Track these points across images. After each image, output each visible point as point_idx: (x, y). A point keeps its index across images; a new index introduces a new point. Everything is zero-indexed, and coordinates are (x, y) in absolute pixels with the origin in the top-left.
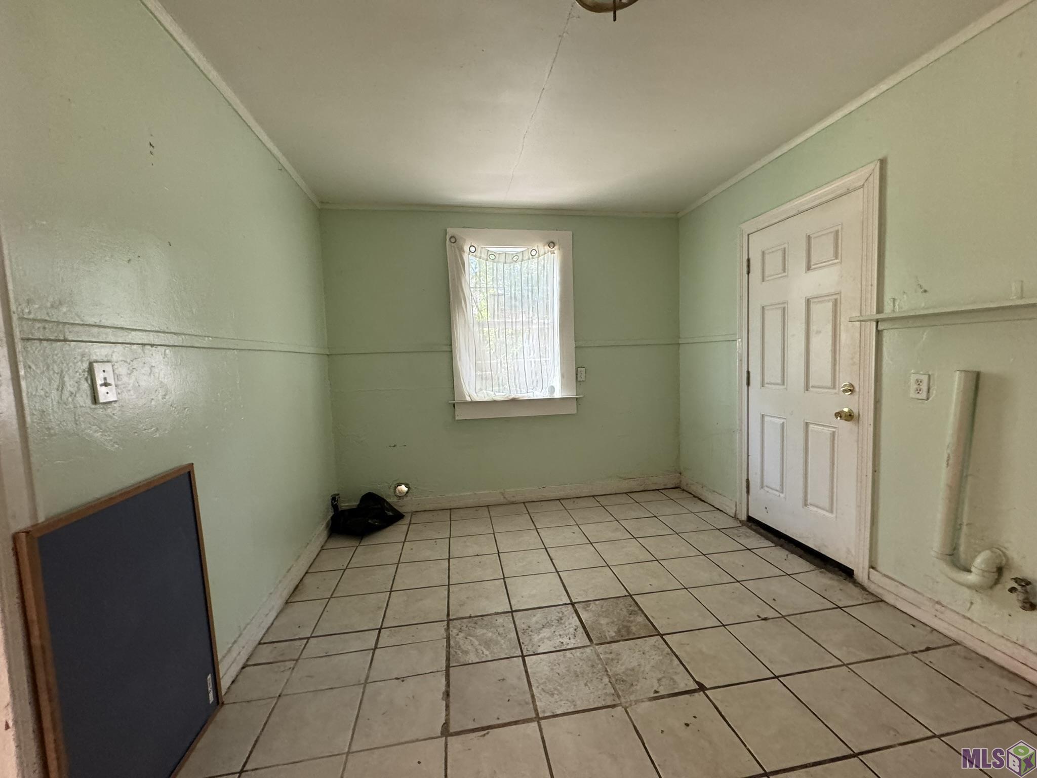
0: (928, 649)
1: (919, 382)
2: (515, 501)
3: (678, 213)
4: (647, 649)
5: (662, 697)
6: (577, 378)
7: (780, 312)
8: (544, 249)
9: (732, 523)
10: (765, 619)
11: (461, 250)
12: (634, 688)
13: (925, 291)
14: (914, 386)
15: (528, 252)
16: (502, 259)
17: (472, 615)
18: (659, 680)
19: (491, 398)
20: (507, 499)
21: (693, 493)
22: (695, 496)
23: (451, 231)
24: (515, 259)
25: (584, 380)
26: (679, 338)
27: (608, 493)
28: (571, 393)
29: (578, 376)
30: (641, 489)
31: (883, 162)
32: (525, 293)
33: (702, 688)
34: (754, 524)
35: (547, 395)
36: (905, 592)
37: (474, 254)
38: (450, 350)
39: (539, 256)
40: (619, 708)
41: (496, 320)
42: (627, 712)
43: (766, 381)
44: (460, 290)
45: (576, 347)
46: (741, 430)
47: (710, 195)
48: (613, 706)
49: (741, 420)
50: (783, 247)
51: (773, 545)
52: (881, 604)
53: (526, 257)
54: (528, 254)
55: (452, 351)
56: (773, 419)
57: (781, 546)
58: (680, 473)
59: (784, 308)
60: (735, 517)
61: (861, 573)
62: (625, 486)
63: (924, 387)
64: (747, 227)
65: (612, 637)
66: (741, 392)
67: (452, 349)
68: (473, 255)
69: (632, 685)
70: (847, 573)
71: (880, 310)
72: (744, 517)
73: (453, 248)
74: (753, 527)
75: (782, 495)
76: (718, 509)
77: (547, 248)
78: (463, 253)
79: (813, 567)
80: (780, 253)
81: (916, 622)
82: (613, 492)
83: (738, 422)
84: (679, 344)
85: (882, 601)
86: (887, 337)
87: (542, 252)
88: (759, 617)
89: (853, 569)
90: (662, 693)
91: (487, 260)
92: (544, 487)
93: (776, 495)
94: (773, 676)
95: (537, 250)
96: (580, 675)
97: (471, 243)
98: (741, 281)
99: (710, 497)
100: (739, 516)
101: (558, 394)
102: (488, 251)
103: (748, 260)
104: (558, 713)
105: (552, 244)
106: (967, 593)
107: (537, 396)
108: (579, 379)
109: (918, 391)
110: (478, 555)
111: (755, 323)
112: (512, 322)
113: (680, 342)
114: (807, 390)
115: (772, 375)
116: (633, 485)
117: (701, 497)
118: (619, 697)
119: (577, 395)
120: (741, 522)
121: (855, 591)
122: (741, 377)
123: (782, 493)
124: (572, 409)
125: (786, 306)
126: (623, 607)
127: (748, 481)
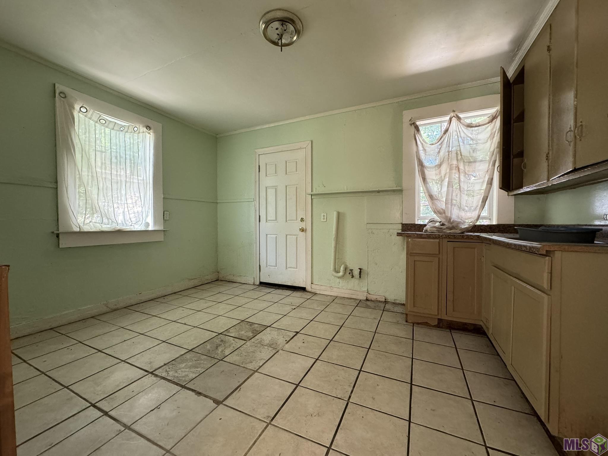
0: (334, 300)
1: (324, 216)
2: (118, 308)
3: (217, 135)
4: (269, 332)
5: (289, 341)
6: (164, 218)
7: (274, 190)
8: (143, 129)
9: (253, 287)
10: (294, 309)
11: (72, 107)
12: (278, 344)
13: (325, 187)
14: (322, 217)
15: (132, 127)
16: (111, 126)
17: (165, 363)
18: (283, 337)
19: (99, 229)
20: (110, 308)
21: (227, 280)
22: (229, 281)
23: (59, 88)
24: (121, 129)
25: (168, 219)
26: (217, 200)
27: (183, 290)
28: (160, 228)
29: (165, 217)
30: (201, 284)
31: (312, 142)
32: (128, 157)
33: (297, 333)
34: (263, 284)
35: (142, 228)
36: (323, 288)
37: (85, 114)
38: (55, 187)
39: (139, 133)
40: (280, 351)
41: (104, 171)
42: (283, 350)
43: (269, 219)
44: (70, 139)
45: (163, 198)
46: (256, 243)
47: (237, 132)
48: (278, 352)
49: (256, 238)
50: (275, 163)
51: (275, 289)
52: (317, 294)
53: (130, 131)
54: (132, 129)
55: (57, 188)
56: (272, 235)
57: (278, 289)
58: (218, 272)
59: (276, 188)
60: (254, 284)
61: (308, 288)
62: (191, 284)
63: (325, 217)
64: (260, 151)
65: (252, 335)
66: (256, 224)
67: (57, 186)
68: (83, 115)
69: (276, 343)
70: (303, 289)
71: (312, 191)
72: (258, 283)
73: (62, 102)
74: (264, 286)
75: (276, 268)
76: (244, 284)
77: (145, 129)
78: (73, 109)
79: (293, 292)
80: (274, 166)
81: (327, 295)
82: (186, 288)
83: (255, 239)
84: (217, 203)
85: (316, 294)
86: (314, 201)
87: (141, 131)
88: (292, 309)
89: (305, 287)
90: (288, 340)
91: (97, 122)
92: (140, 294)
93: (274, 268)
94: (310, 321)
95: (138, 128)
96: (255, 351)
97: (83, 105)
98: (256, 176)
99: (239, 280)
100: (256, 284)
101: (151, 228)
102: (100, 116)
103: (259, 166)
104: (261, 365)
105: (148, 127)
106: (338, 280)
107: (137, 229)
108: (165, 219)
109: (324, 219)
110: (125, 341)
111: (263, 194)
112: (117, 174)
113: (218, 202)
114: (286, 222)
115: (271, 216)
116: (196, 282)
117: (233, 281)
118: (276, 348)
119: (164, 229)
120: (257, 285)
121: (308, 294)
122: (256, 218)
123: (276, 266)
124: (160, 238)
125: (277, 187)
126: (245, 325)
127: (260, 265)
